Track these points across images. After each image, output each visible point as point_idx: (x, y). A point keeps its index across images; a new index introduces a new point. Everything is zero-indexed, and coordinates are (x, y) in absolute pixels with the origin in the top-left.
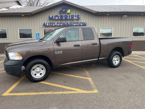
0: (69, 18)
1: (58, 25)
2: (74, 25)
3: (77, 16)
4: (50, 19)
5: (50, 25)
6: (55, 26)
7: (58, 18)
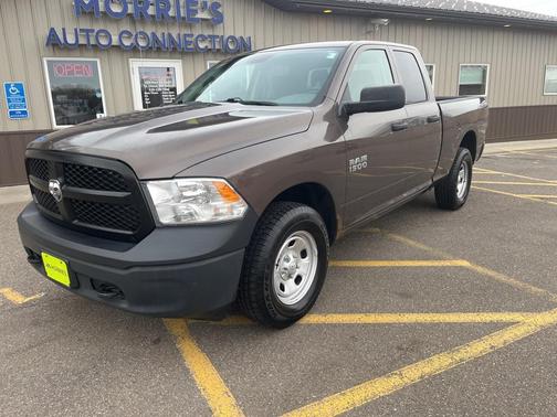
0: (179, 11)
1: (127, 43)
2: (202, 45)
3: (209, 4)
4: (84, 13)
5: (82, 41)
6: (110, 48)
7: (125, 9)
